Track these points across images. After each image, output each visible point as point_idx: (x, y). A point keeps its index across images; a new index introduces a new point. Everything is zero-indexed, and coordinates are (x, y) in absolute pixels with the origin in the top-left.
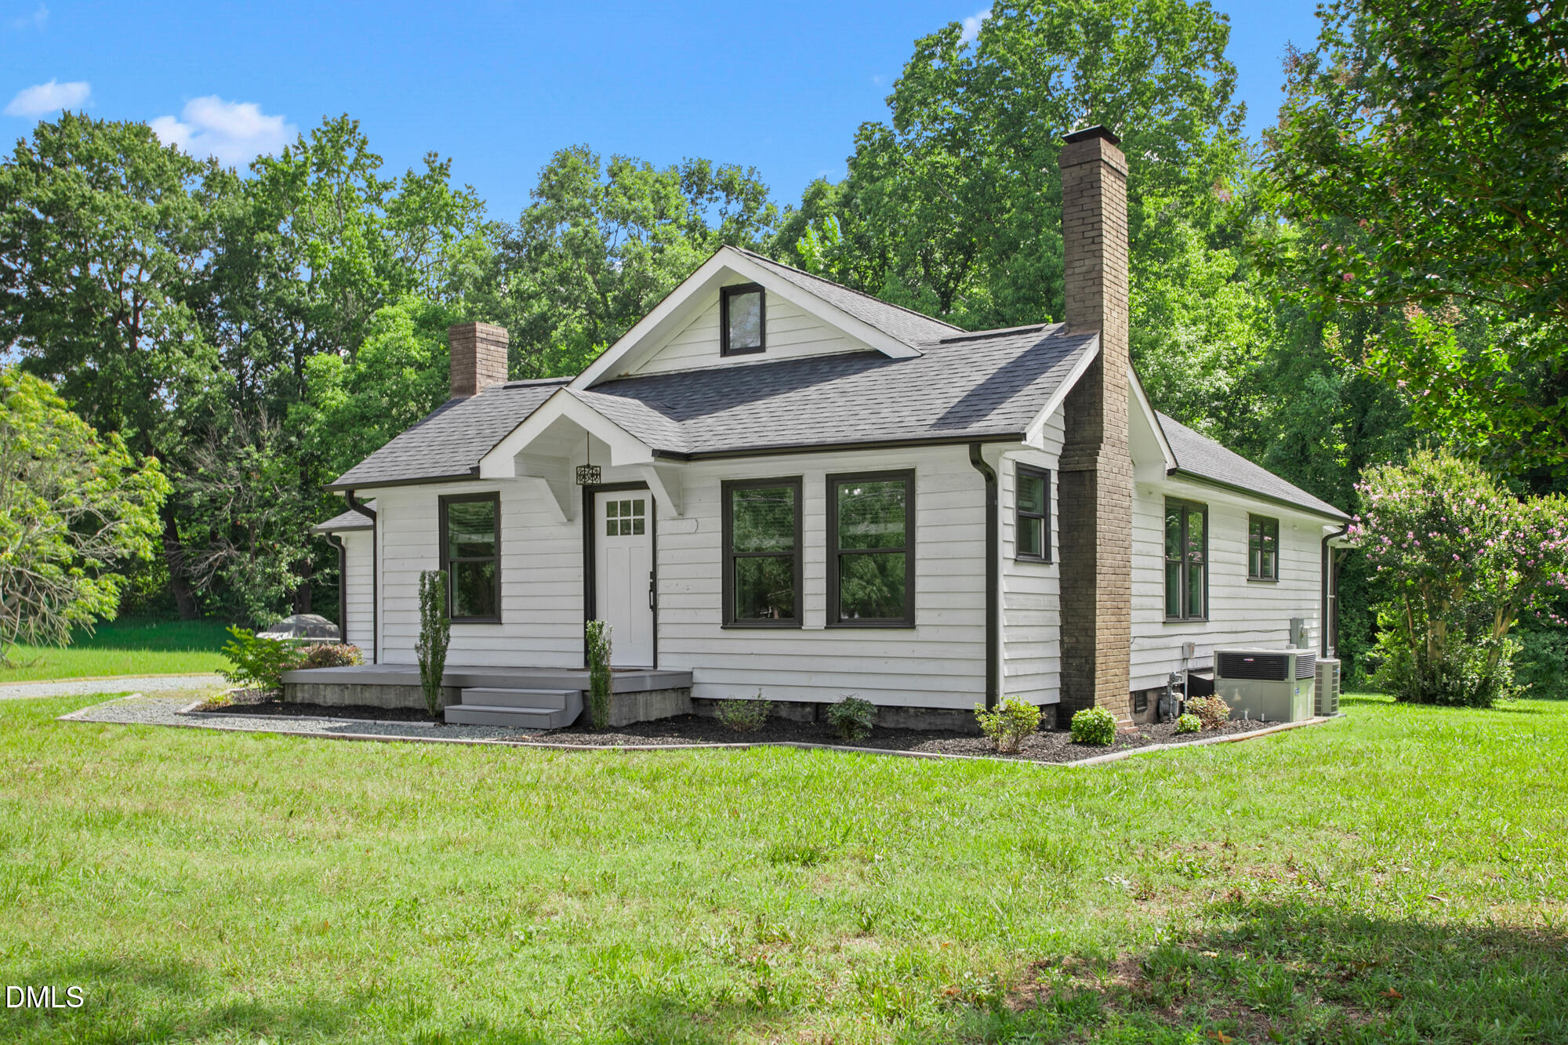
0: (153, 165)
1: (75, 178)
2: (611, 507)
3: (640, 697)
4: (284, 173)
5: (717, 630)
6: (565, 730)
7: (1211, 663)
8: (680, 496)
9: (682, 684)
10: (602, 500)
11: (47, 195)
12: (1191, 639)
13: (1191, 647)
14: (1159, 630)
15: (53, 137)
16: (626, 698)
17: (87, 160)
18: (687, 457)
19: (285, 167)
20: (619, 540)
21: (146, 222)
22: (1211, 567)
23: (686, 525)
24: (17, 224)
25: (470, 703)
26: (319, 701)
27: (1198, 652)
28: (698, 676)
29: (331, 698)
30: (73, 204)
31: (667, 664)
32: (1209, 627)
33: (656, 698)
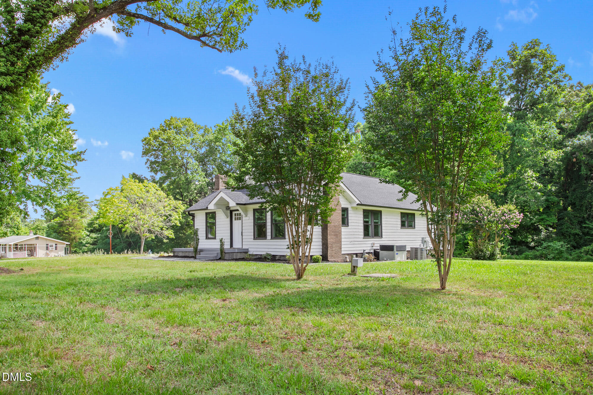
0: (191, 128)
1: (171, 133)
2: (235, 214)
3: (234, 254)
4: (222, 128)
5: (252, 240)
6: (217, 260)
7: (379, 248)
8: (246, 212)
9: (246, 252)
10: (234, 213)
11: (165, 137)
12: (374, 242)
13: (374, 244)
14: (362, 240)
15: (168, 123)
16: (231, 254)
17: (176, 128)
18: (245, 204)
19: (222, 126)
20: (237, 221)
21: (188, 142)
22: (383, 225)
23: (247, 218)
24: (159, 145)
25: (202, 254)
26: (179, 255)
27: (375, 245)
28: (250, 250)
29: (180, 254)
30: (171, 139)
31: (244, 247)
32: (383, 239)
33: (239, 254)
